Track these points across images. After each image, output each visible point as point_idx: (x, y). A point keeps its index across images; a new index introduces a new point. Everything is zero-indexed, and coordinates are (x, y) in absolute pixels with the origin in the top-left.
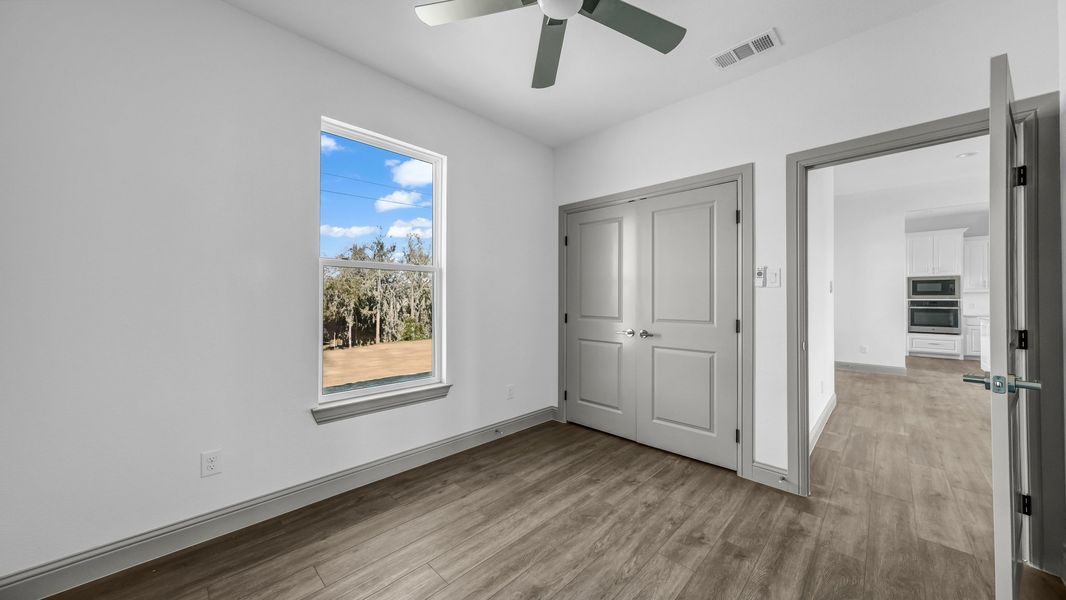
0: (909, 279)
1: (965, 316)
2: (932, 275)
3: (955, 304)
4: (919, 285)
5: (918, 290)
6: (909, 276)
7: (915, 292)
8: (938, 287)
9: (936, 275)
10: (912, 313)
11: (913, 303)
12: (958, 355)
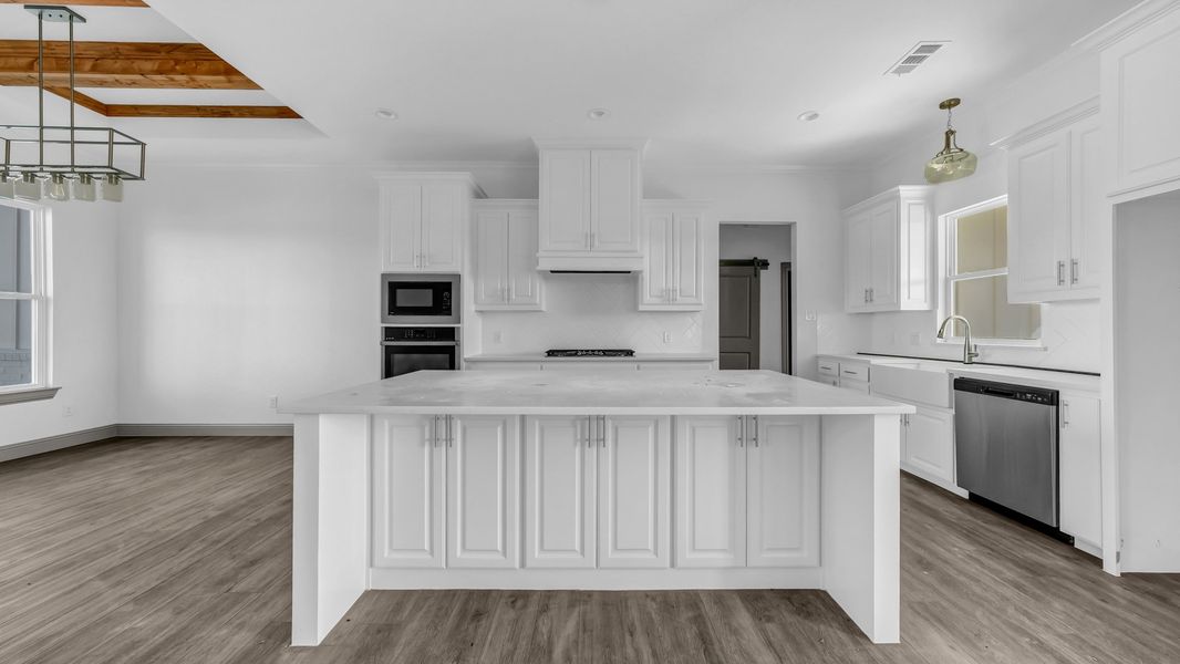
0: (384, 276)
2: (418, 271)
4: (399, 292)
5: (397, 305)
6: (382, 270)
7: (394, 308)
8: (428, 298)
9: (424, 271)
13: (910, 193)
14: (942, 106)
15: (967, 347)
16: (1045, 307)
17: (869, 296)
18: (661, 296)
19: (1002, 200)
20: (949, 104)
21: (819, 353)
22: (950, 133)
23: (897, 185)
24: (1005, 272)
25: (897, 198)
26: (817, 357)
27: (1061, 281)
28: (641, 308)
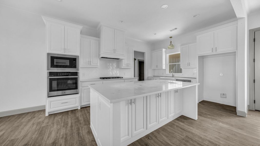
0: (48, 54)
1: (81, 82)
2: (64, 54)
3: (76, 74)
4: (55, 60)
5: (55, 64)
6: (48, 52)
7: (53, 65)
8: (67, 63)
9: (65, 54)
10: (51, 81)
11: (51, 74)
12: (78, 107)
13: (164, 50)
14: (170, 37)
15: (173, 75)
16: (183, 69)
17: (157, 66)
18: (126, 65)
19: (179, 52)
20: (171, 37)
21: (149, 76)
22: (171, 42)
23: (163, 48)
24: (180, 63)
25: (162, 50)
26: (148, 77)
27: (188, 65)
28: (122, 67)
